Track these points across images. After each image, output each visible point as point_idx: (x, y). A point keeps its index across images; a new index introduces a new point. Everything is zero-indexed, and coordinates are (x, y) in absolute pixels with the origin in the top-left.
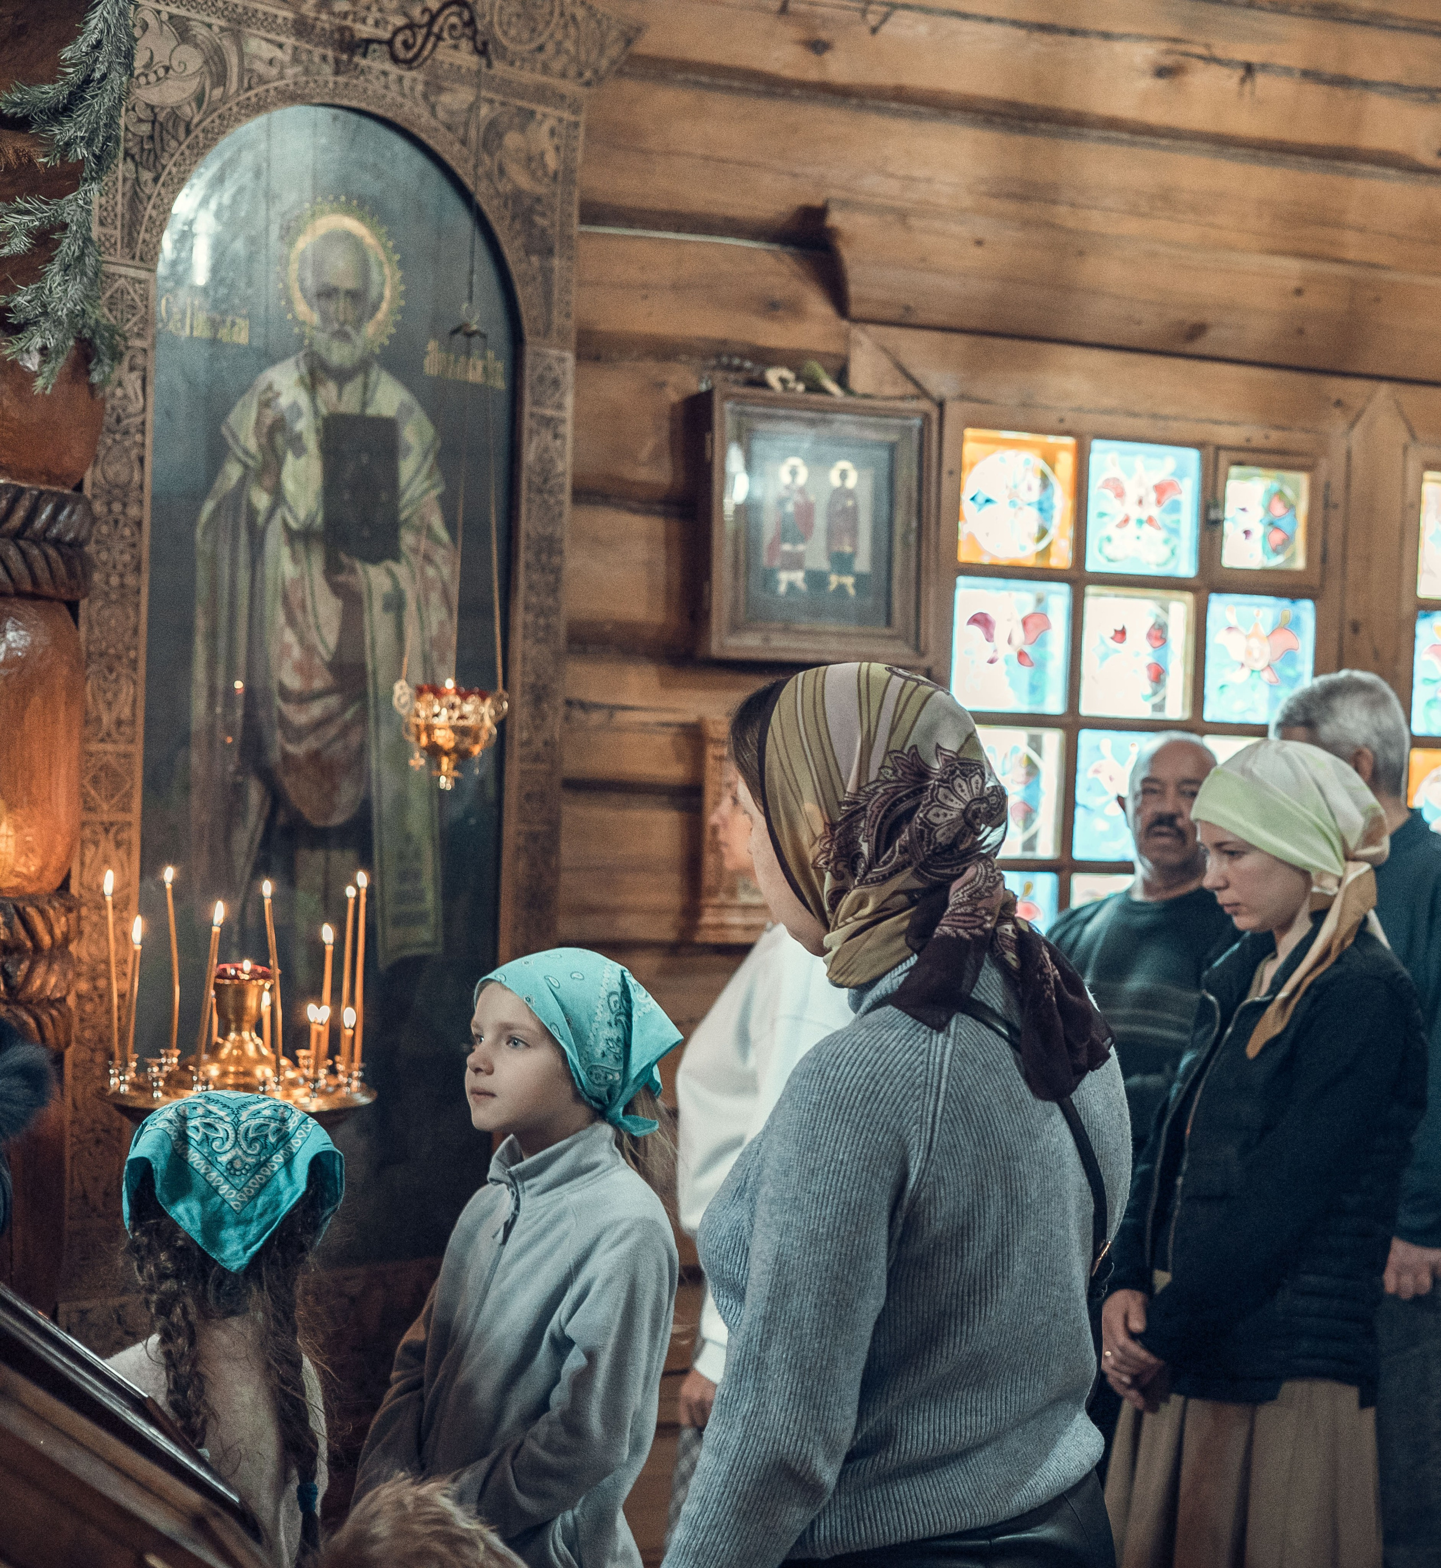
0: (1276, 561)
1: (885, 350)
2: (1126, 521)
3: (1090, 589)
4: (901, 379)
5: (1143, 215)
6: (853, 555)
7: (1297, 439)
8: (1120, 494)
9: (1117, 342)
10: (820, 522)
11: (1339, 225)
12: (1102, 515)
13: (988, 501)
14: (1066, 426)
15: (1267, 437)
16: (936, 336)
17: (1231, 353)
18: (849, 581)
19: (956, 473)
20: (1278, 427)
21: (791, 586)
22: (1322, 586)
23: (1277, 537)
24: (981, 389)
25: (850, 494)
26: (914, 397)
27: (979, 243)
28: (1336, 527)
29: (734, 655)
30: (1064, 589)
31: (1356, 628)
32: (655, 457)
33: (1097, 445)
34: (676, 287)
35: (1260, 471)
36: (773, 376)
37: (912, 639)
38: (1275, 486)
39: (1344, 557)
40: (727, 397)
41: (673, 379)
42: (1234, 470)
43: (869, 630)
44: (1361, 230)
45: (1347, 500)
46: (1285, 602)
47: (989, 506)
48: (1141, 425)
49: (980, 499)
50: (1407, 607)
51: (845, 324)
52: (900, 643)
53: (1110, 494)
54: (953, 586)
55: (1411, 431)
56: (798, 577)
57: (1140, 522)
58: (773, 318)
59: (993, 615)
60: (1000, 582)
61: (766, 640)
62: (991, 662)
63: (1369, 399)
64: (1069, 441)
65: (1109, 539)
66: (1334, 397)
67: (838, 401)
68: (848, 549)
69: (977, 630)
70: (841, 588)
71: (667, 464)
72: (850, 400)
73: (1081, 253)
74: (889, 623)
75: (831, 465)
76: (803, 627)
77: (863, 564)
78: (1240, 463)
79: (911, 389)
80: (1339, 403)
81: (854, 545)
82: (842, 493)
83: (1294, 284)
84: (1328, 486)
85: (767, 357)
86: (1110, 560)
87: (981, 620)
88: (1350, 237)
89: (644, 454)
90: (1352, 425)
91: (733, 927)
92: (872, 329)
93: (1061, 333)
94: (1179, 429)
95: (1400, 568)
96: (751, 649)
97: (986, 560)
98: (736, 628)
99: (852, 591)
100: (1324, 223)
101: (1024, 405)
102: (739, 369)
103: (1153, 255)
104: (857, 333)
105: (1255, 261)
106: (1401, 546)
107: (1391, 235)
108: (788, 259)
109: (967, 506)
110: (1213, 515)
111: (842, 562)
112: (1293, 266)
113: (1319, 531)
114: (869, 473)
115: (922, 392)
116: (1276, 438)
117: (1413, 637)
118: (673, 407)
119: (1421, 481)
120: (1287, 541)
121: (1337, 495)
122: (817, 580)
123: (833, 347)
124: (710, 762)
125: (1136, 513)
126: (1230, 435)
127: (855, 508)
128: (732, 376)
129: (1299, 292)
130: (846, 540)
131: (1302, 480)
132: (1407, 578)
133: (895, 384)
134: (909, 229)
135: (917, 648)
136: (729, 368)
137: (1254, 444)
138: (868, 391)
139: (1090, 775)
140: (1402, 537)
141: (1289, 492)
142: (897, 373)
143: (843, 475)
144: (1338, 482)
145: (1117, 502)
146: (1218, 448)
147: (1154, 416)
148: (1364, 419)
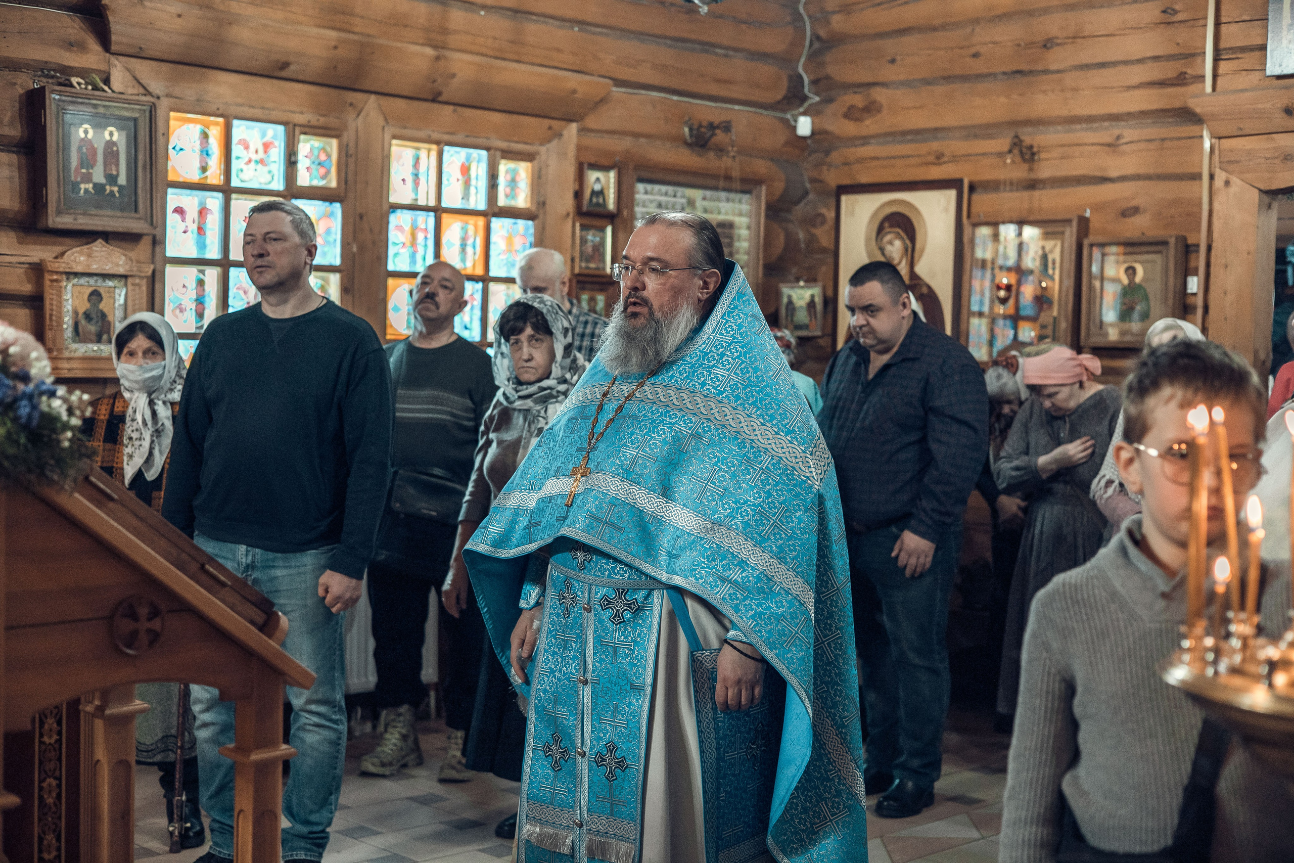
0: (322, 183)
1: (128, 70)
2: (250, 161)
3: (234, 196)
4: (137, 85)
5: (257, 5)
6: (117, 175)
7: (332, 121)
8: (247, 147)
9: (247, 70)
10: (100, 158)
11: (352, 14)
12: (238, 158)
13: (181, 149)
14: (220, 112)
15: (318, 120)
16: (154, 64)
17: (301, 77)
18: (116, 189)
19: (166, 135)
20: (324, 116)
21: (86, 191)
22: (346, 196)
23: (323, 171)
24: (177, 91)
25: (114, 144)
26: (145, 95)
27: (179, 16)
28: (352, 167)
29: (60, 226)
30: (220, 195)
31: (361, 217)
32: (11, 123)
33: (236, 123)
34: (20, 33)
35: (314, 138)
36: (74, 80)
37: (149, 220)
38: (321, 145)
39: (356, 182)
40: (53, 91)
41: (19, 81)
42: (302, 137)
43: (125, 214)
44: (362, 17)
45: (357, 152)
46: (327, 204)
47: (181, 152)
48: (258, 112)
49: (178, 148)
50: (385, 207)
51: (108, 55)
52: (142, 221)
53: (241, 147)
54: (166, 193)
55: (386, 120)
56: (90, 186)
57: (257, 162)
58: (70, 51)
59: (185, 208)
60: (188, 192)
61: (75, 219)
62: (185, 232)
63: (366, 103)
64: (221, 120)
65: (242, 171)
66: (349, 101)
67: (108, 95)
68: (114, 173)
69: (177, 217)
70: (112, 192)
71: (19, 126)
72: (115, 95)
73: (230, 24)
74: (136, 210)
75: (105, 128)
76: (92, 212)
77: (122, 180)
78: (305, 133)
79: (142, 91)
80: (351, 104)
81: (118, 171)
82: (110, 144)
83: (333, 43)
84: (347, 146)
85: (68, 71)
86: (242, 181)
87: (179, 211)
88: (358, 21)
89: (6, 120)
90: (358, 115)
91: (63, 369)
92: (121, 58)
93: (216, 64)
94: (274, 115)
95: (382, 187)
96: (67, 223)
97: (181, 180)
98: (59, 212)
99: (117, 195)
100: (344, 13)
101: (198, 100)
102: (53, 77)
103: (265, 26)
104: (114, 60)
105: (315, 31)
106: (382, 177)
107: (375, 20)
108: (77, 20)
109: (171, 152)
110: (293, 159)
111: (112, 179)
112: (333, 34)
113: (344, 167)
114: (124, 134)
115: (148, 93)
116: (322, 121)
117: (388, 223)
118: (21, 96)
119: (390, 145)
120: (328, 172)
121: (352, 151)
122: (99, 188)
123: (103, 67)
124: (47, 283)
125: (254, 157)
126: (300, 119)
127: (118, 151)
128: (50, 81)
129: (336, 48)
130: (113, 167)
131: (334, 142)
132: (385, 192)
133: (134, 87)
134: (145, 7)
135: (152, 224)
136: (47, 76)
137: (312, 123)
138: (121, 90)
139: (235, 290)
140: (382, 173)
141: (328, 149)
142: (135, 82)
143: (111, 134)
144: (352, 144)
145: (245, 152)
146: (295, 125)
147: (263, 108)
148: (364, 112)
